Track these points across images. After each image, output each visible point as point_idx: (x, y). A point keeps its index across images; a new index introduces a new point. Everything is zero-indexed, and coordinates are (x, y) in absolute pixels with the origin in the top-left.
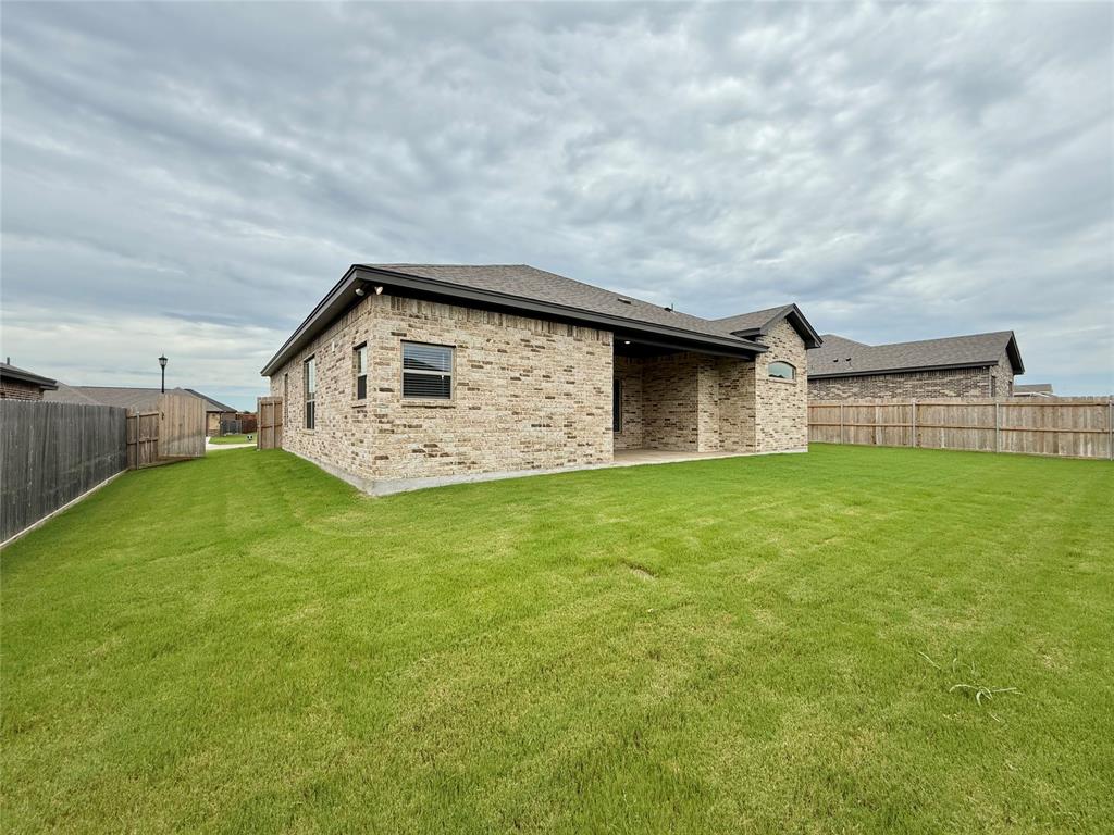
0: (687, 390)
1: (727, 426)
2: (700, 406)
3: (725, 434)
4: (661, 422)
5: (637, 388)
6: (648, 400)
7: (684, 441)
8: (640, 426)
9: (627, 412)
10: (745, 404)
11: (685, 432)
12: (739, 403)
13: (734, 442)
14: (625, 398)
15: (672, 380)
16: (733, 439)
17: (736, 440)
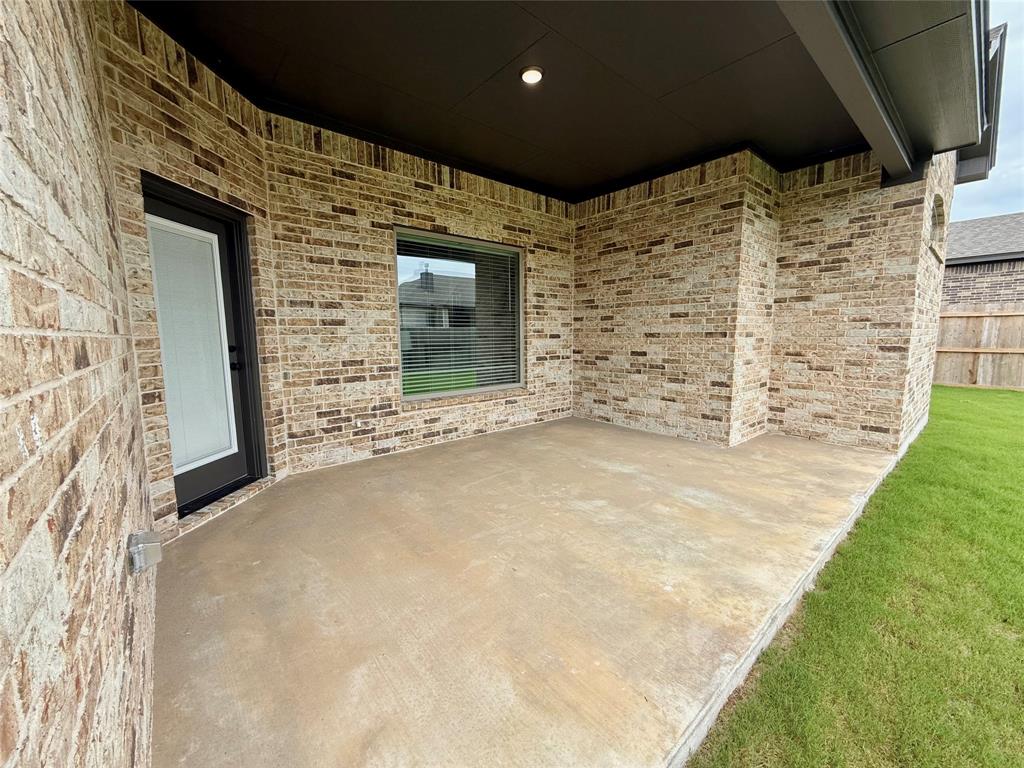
0: (702, 274)
1: (793, 371)
2: (741, 319)
3: (786, 393)
4: (621, 360)
5: (565, 276)
6: (591, 304)
7: (687, 413)
8: (568, 366)
9: (540, 333)
10: (868, 311)
11: (688, 388)
12: (849, 310)
13: (817, 416)
14: (533, 300)
15: (656, 250)
16: (819, 408)
17: (828, 409)
